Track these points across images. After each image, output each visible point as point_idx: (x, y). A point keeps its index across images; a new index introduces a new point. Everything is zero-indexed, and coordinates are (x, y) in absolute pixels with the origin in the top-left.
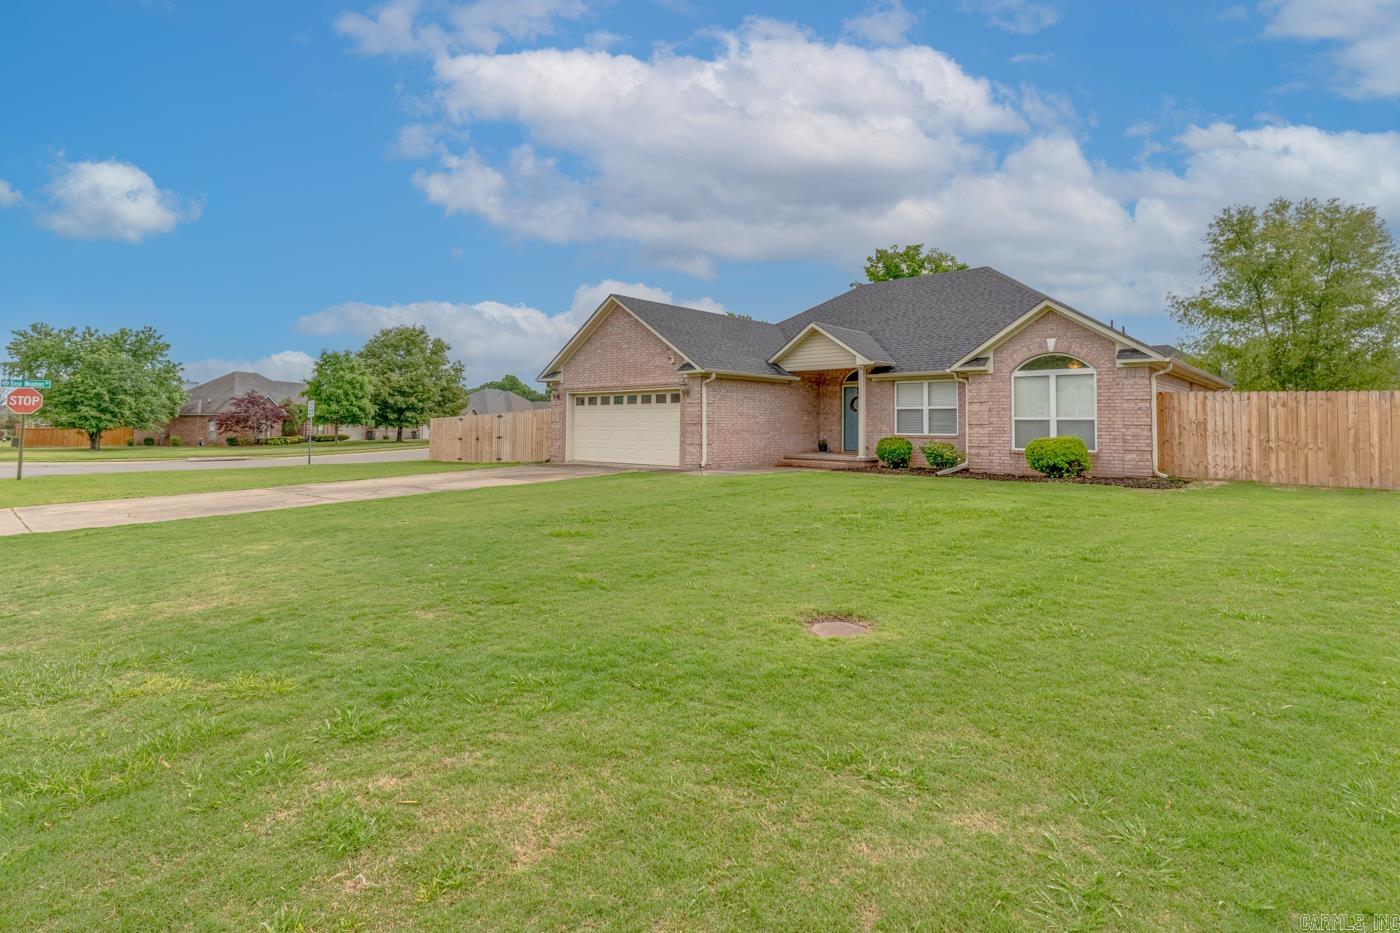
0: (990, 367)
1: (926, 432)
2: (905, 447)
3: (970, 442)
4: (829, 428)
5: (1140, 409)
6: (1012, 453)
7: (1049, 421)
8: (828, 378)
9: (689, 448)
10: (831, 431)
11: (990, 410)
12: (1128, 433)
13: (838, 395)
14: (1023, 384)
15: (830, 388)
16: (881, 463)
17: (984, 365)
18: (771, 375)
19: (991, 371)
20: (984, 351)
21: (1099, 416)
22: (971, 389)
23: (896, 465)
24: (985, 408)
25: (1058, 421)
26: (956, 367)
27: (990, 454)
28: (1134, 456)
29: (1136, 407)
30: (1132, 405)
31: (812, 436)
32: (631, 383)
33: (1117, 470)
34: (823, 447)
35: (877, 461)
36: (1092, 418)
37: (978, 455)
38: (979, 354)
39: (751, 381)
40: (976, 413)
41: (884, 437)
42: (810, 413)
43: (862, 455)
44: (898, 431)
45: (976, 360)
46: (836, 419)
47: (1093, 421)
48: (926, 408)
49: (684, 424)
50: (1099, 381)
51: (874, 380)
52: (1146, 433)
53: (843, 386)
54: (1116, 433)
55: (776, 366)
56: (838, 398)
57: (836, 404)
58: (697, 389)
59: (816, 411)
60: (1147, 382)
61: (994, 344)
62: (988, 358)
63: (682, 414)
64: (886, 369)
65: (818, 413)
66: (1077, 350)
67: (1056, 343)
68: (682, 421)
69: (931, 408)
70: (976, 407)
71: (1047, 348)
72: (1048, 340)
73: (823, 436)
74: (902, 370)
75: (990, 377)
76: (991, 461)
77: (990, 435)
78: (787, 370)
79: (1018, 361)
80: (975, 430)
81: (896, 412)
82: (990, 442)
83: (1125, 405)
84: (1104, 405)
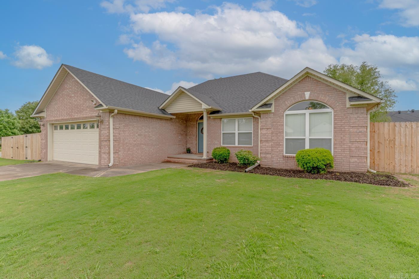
0: (272, 109)
1: (237, 145)
2: (227, 152)
3: (261, 151)
4: (191, 142)
5: (360, 132)
6: (284, 157)
7: (304, 139)
8: (191, 118)
9: (103, 155)
10: (192, 143)
11: (272, 133)
12: (353, 146)
13: (195, 126)
14: (290, 119)
15: (192, 123)
16: (214, 160)
17: (270, 107)
18: (161, 115)
19: (273, 111)
20: (270, 100)
21: (335, 136)
22: (261, 122)
23: (222, 162)
24: (269, 131)
25: (310, 139)
26: (254, 109)
27: (272, 157)
28: (356, 160)
29: (358, 131)
30: (356, 130)
31: (183, 146)
32: (76, 116)
33: (345, 168)
34: (189, 151)
35: (213, 159)
36: (330, 138)
37: (265, 158)
38: (267, 101)
39: (147, 117)
40: (265, 134)
41: (216, 147)
42: (182, 135)
43: (205, 157)
44: (223, 144)
45: (265, 105)
46: (194, 137)
47: (331, 139)
48: (237, 132)
49: (100, 141)
50: (335, 116)
51: (211, 118)
52: (364, 146)
53: (198, 122)
54: (345, 146)
55: (163, 111)
56: (195, 128)
57: (194, 131)
58: (107, 119)
59: (185, 134)
60: (366, 116)
61: (275, 96)
62: (272, 104)
63: (100, 136)
64: (218, 112)
65: (186, 135)
66: (322, 98)
67: (310, 94)
68: (100, 139)
69: (239, 132)
70: (264, 131)
71: (305, 98)
72: (306, 93)
73: (188, 146)
74: (225, 112)
75: (272, 114)
76: (273, 161)
77: (272, 147)
78: (169, 113)
79: (288, 105)
80: (264, 144)
81: (222, 134)
82: (272, 150)
83: (351, 130)
84: (338, 130)
